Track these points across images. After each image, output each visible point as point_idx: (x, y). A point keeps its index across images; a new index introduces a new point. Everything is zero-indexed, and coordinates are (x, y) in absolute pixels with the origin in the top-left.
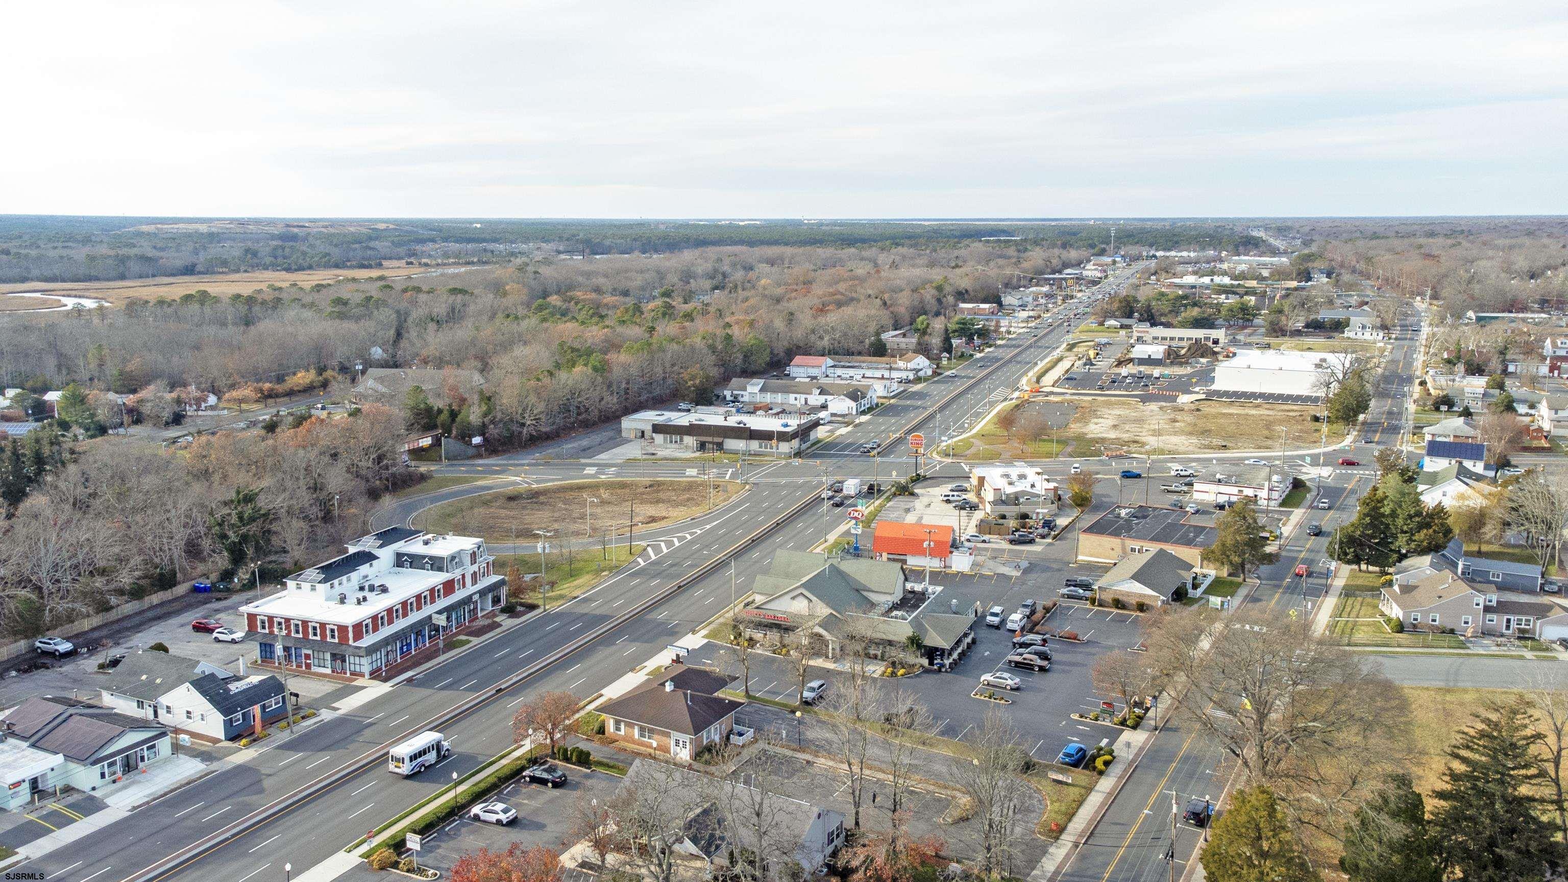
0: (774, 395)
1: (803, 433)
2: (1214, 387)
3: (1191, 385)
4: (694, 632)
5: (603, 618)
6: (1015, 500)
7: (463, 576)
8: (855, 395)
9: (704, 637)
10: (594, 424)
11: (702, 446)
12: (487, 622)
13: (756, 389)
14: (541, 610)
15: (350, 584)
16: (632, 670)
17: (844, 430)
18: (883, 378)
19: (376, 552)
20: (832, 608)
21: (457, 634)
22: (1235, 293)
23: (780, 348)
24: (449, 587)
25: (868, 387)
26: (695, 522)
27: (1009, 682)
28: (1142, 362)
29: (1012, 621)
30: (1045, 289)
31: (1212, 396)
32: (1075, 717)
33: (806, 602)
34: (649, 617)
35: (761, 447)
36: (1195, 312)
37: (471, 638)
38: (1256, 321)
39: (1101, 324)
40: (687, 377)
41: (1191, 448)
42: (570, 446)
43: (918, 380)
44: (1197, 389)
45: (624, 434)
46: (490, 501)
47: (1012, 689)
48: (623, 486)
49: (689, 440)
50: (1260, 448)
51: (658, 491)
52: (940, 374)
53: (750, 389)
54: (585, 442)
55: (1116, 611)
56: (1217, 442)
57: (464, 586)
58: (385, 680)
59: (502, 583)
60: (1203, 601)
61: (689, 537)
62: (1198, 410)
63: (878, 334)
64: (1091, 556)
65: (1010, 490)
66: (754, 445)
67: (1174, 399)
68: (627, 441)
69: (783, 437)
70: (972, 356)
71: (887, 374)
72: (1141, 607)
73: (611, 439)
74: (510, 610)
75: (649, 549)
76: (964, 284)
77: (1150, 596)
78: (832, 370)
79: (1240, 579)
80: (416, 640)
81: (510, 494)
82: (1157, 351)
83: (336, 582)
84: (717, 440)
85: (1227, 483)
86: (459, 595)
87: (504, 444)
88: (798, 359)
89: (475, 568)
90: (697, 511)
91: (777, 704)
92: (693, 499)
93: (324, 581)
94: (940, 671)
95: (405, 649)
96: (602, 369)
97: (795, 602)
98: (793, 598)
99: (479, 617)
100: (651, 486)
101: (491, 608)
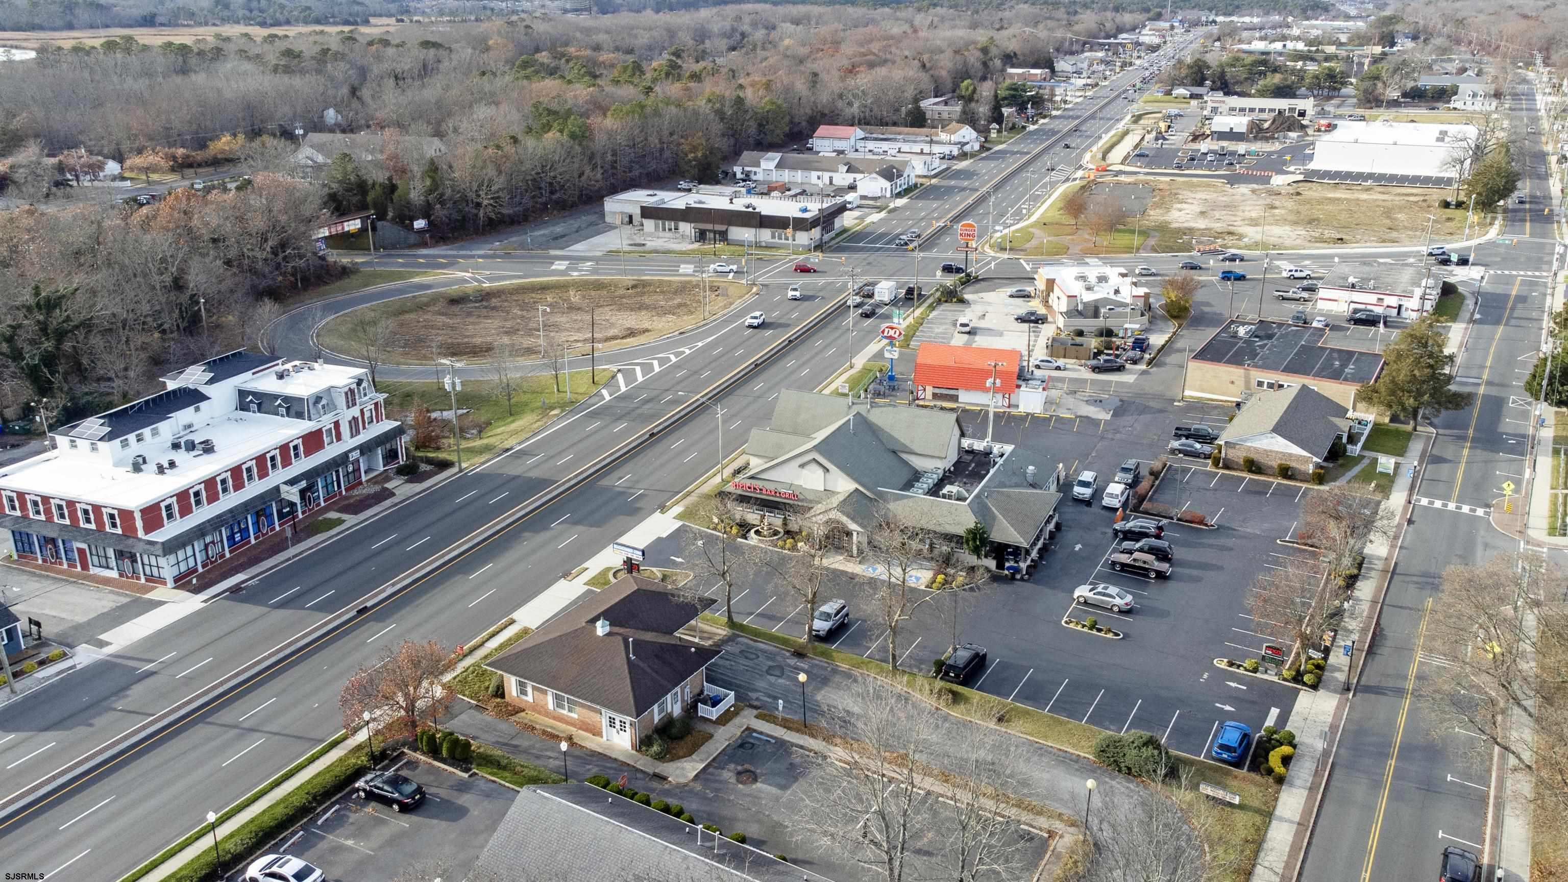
0: (793, 173)
1: (826, 220)
2: (1312, 166)
3: (1285, 163)
4: (663, 508)
6: (1094, 310)
7: (337, 424)
8: (889, 173)
9: (679, 517)
11: (702, 236)
12: (374, 489)
13: (771, 165)
14: (455, 470)
15: (157, 439)
16: (566, 575)
17: (875, 217)
18: (922, 153)
19: (205, 390)
20: (856, 480)
21: (327, 509)
22: (1312, 59)
23: (803, 113)
24: (313, 441)
25: (905, 163)
26: (684, 337)
27: (1118, 601)
28: (1222, 136)
29: (1111, 495)
30: (1101, 54)
31: (1311, 177)
32: (1221, 664)
33: (820, 471)
35: (773, 237)
36: (1277, 78)
37: (344, 516)
38: (1344, 91)
39: (1169, 93)
40: (686, 148)
41: (1299, 242)
42: (541, 232)
43: (964, 156)
44: (1292, 169)
46: (427, 305)
47: (1121, 612)
48: (599, 286)
49: (686, 228)
50: (1384, 241)
51: (643, 294)
52: (989, 149)
53: (764, 164)
54: (559, 229)
55: (1249, 476)
56: (1330, 233)
57: (339, 438)
58: (197, 590)
59: (398, 432)
60: (1366, 462)
61: (673, 359)
62: (1298, 194)
63: (916, 101)
64: (1203, 391)
65: (1088, 297)
66: (766, 235)
67: (1266, 180)
68: (612, 227)
69: (801, 224)
70: (1024, 128)
71: (927, 149)
72: (1286, 472)
73: (591, 224)
74: (410, 472)
75: (620, 376)
76: (1013, 46)
77: (1299, 458)
78: (860, 144)
79: (1409, 427)
80: (256, 523)
81: (455, 295)
82: (1240, 123)
83: (132, 437)
85: (1362, 290)
86: (330, 451)
87: (454, 229)
88: (822, 130)
89: (355, 412)
90: (688, 322)
91: (773, 638)
92: (685, 305)
93: (110, 437)
94: (1013, 578)
95: (238, 537)
96: (582, 136)
97: (805, 471)
98: (802, 466)
99: (361, 483)
100: (634, 287)
101: (382, 469)
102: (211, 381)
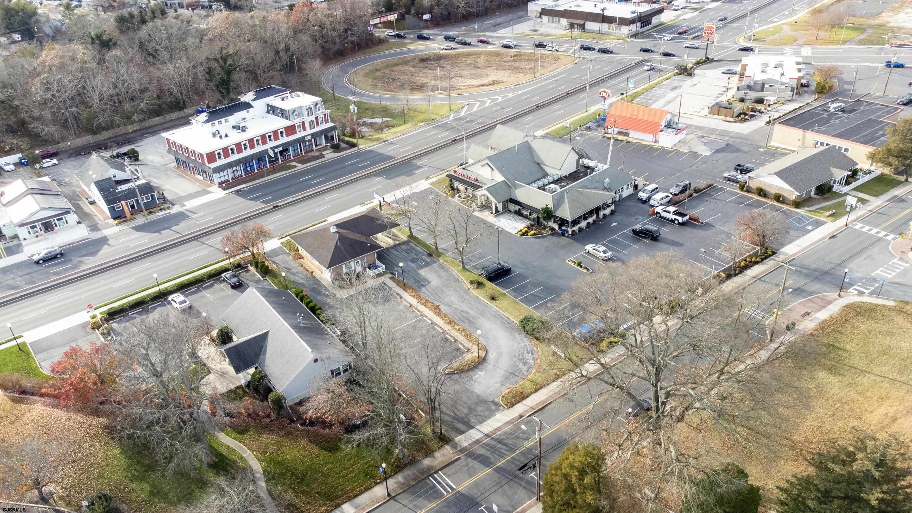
1: (647, 17)
4: (428, 178)
5: (390, 158)
6: (761, 86)
7: (303, 123)
9: (430, 184)
12: (317, 154)
14: (358, 148)
15: (227, 123)
16: (362, 203)
19: (252, 103)
20: (505, 176)
21: (293, 161)
24: (290, 130)
26: (516, 87)
34: (414, 161)
37: (298, 165)
45: (529, 14)
46: (409, 61)
49: (564, 21)
57: (304, 129)
58: (225, 189)
61: (500, 99)
65: (759, 77)
66: (605, 27)
69: (623, 22)
72: (778, 198)
73: (518, 17)
74: (336, 148)
75: (466, 107)
77: (787, 191)
79: (903, 178)
80: (258, 164)
81: (424, 57)
83: (216, 122)
84: (581, 22)
86: (299, 135)
87: (444, 20)
89: (312, 118)
90: (526, 78)
93: (207, 121)
95: (249, 169)
97: (483, 168)
98: (483, 166)
99: (313, 150)
100: (515, 56)
101: (325, 145)
102: (254, 100)
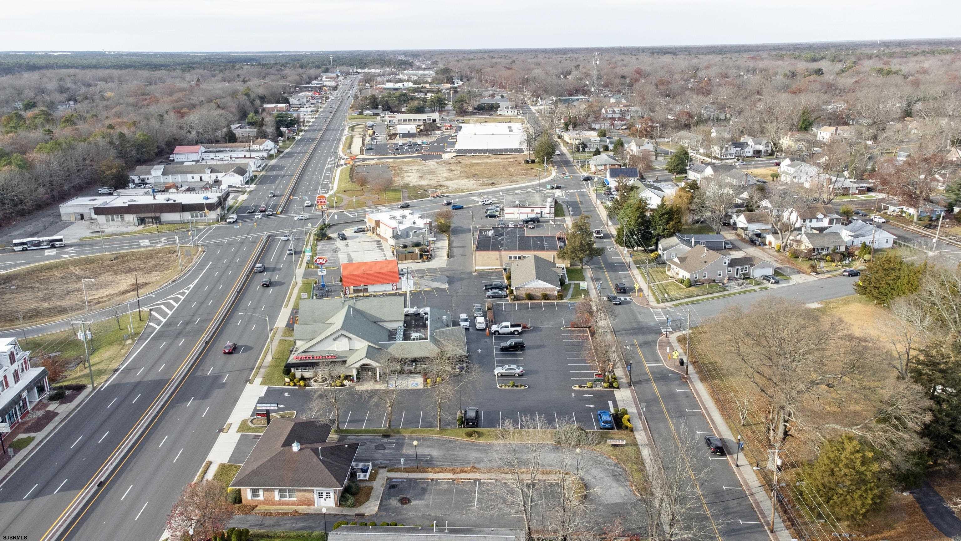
0: (175, 176)
2: (458, 147)
3: (444, 147)
4: (251, 382)
5: (159, 384)
6: (406, 233)
7: (5, 377)
9: (263, 383)
10: (29, 212)
11: (142, 221)
12: (40, 414)
13: (159, 173)
16: (221, 430)
17: (243, 197)
21: (15, 433)
22: (421, 92)
27: (517, 371)
28: (405, 135)
29: (480, 323)
30: (310, 94)
31: (460, 153)
32: (576, 388)
33: (347, 340)
36: (416, 103)
37: (32, 435)
38: (446, 108)
39: (361, 113)
41: (475, 186)
43: (271, 157)
44: (448, 150)
45: (63, 218)
47: (520, 376)
48: (89, 261)
49: (131, 218)
50: (512, 182)
51: (125, 262)
52: (282, 152)
53: (153, 173)
55: (530, 302)
56: (486, 181)
57: (8, 387)
59: (43, 375)
60: (572, 286)
61: (181, 297)
62: (460, 162)
64: (484, 266)
65: (402, 227)
67: (440, 157)
68: (70, 224)
71: (248, 155)
72: (546, 297)
73: (52, 223)
74: (59, 398)
75: (154, 313)
77: (550, 289)
78: (204, 156)
79: (580, 267)
82: (412, 128)
84: (153, 215)
85: (523, 206)
88: (178, 149)
89: (15, 366)
92: (159, 264)
97: (338, 342)
98: (335, 339)
99: (28, 412)
101: (38, 400)
